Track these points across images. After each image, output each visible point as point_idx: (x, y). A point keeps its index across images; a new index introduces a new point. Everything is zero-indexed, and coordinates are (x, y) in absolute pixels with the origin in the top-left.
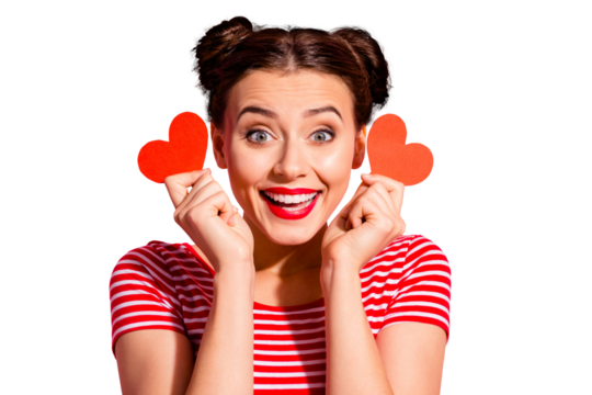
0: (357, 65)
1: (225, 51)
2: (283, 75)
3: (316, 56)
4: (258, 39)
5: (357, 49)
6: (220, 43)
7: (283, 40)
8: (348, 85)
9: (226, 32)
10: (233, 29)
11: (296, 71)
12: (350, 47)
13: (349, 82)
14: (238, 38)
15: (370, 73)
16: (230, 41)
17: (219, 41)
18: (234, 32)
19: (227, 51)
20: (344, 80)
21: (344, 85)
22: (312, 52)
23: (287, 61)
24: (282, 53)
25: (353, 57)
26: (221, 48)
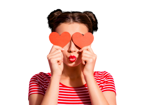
0: (89, 21)
1: (55, 18)
2: (69, 24)
3: (78, 19)
4: (63, 15)
5: (89, 17)
6: (54, 16)
7: (69, 15)
8: (87, 26)
9: (55, 13)
10: (57, 12)
11: (73, 23)
12: (87, 16)
13: (87, 25)
14: (58, 15)
15: (93, 23)
16: (56, 15)
17: (53, 15)
18: (57, 13)
19: (56, 18)
20: (85, 25)
21: (85, 26)
22: (77, 18)
23: (70, 20)
24: (69, 18)
25: (88, 19)
26: (54, 17)
